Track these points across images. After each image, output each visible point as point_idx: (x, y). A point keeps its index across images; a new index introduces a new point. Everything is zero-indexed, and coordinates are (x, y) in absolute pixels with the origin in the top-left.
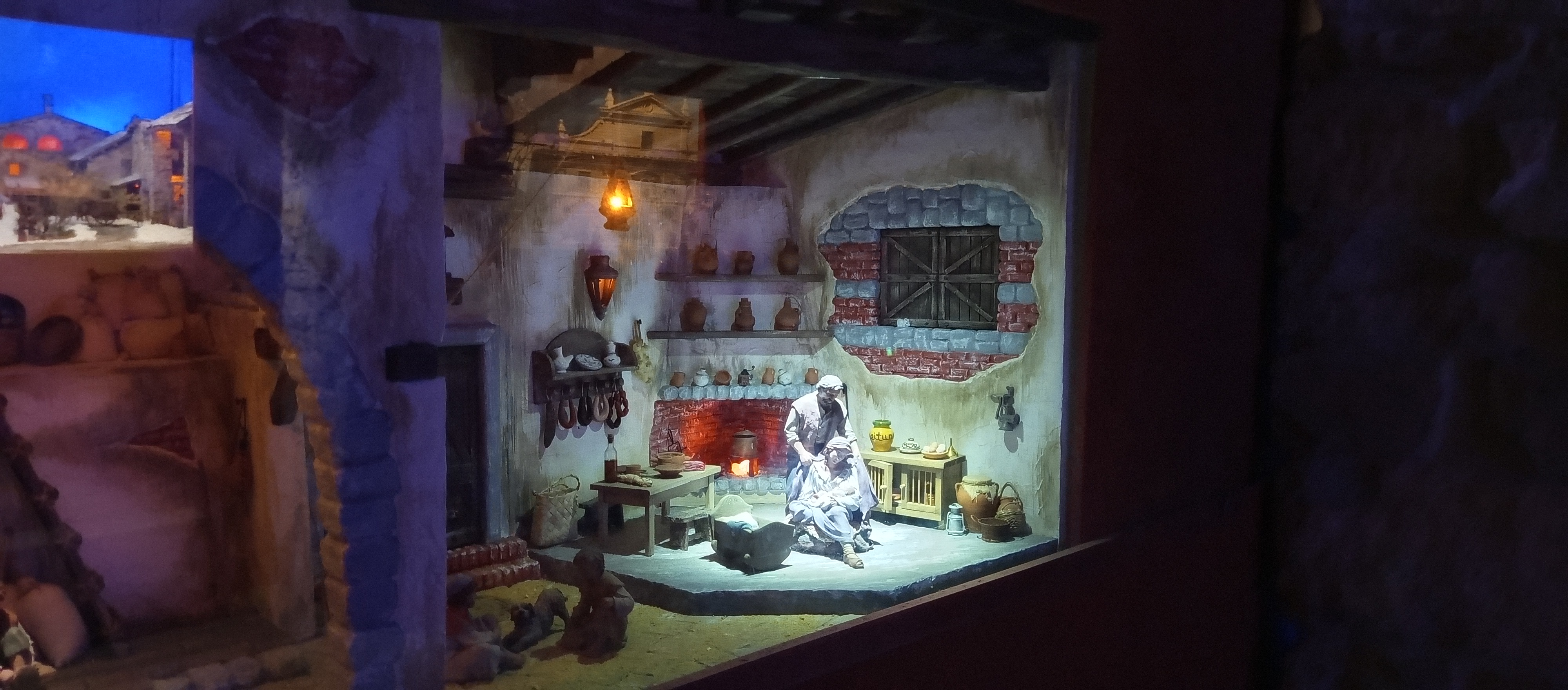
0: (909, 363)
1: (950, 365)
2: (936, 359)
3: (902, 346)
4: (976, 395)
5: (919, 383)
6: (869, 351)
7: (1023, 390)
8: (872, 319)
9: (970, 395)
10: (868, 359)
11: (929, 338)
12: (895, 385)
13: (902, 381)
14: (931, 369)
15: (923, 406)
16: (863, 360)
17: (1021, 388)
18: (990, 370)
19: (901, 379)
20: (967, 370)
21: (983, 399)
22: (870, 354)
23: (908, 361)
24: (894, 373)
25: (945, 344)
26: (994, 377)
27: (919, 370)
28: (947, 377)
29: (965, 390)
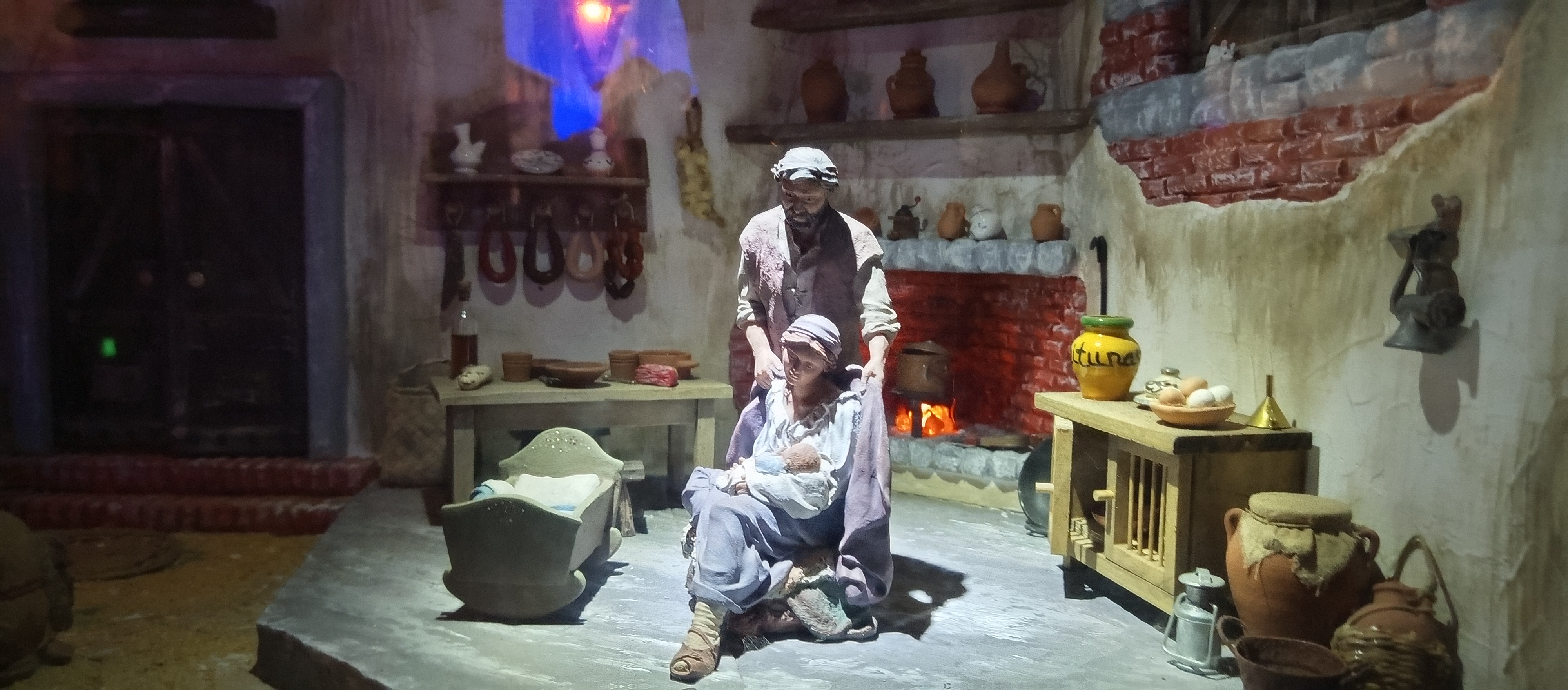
0: (1215, 163)
1: (1300, 150)
2: (1269, 141)
3: (1205, 119)
4: (1355, 236)
5: (1231, 215)
6: (1146, 146)
7: (1489, 203)
8: (1156, 59)
9: (1339, 241)
10: (1146, 167)
11: (1261, 81)
12: (1185, 228)
13: (1199, 216)
14: (1258, 173)
15: (1234, 283)
16: (1137, 171)
17: (1480, 200)
18: (1396, 151)
19: (1199, 210)
20: (1340, 160)
21: (1370, 248)
22: (1149, 154)
23: (1213, 157)
24: (1189, 196)
25: (1291, 90)
26: (1406, 170)
27: (1233, 181)
28: (1292, 189)
29: (1328, 226)
